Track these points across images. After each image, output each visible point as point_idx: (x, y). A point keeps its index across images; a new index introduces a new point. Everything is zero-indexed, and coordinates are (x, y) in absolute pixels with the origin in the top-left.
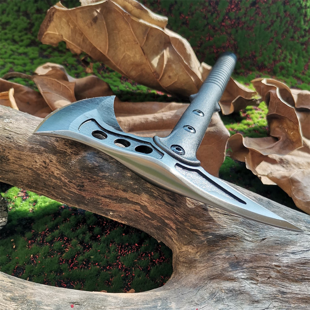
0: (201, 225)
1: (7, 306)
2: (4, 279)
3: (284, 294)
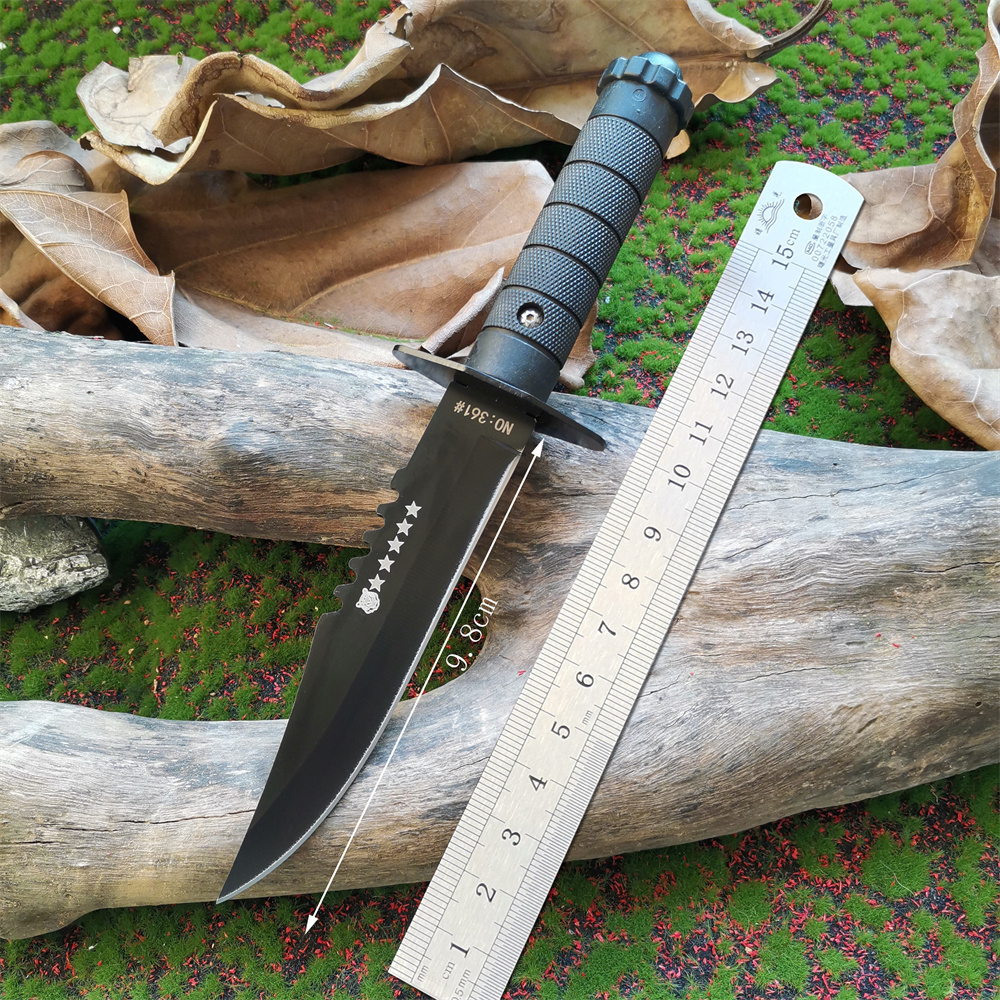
0: (526, 531)
1: (163, 785)
2: (140, 733)
3: (710, 649)
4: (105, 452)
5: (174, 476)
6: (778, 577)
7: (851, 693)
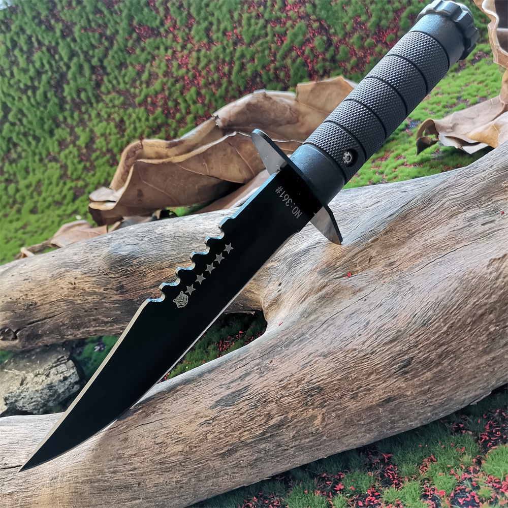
4: (57, 279)
5: (87, 279)
6: (423, 208)
7: (496, 250)
